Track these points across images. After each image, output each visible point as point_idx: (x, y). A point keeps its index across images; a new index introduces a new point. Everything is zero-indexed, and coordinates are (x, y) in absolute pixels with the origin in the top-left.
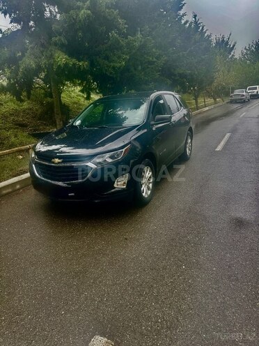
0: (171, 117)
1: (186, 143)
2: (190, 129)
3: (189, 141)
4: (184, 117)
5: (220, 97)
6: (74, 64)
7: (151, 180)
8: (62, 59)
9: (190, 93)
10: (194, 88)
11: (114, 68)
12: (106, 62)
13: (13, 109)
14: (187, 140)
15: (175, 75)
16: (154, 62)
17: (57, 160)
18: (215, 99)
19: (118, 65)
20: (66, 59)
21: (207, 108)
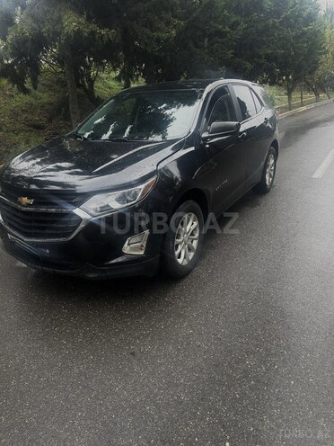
0: (239, 126)
1: (266, 166)
2: (275, 144)
3: (272, 162)
4: (266, 122)
5: (324, 91)
6: (93, 33)
7: (197, 235)
8: (71, 23)
9: (280, 85)
10: (287, 76)
11: (158, 40)
12: (148, 31)
13: (26, 103)
14: (267, 160)
15: (260, 57)
16: (226, 33)
17: (25, 200)
18: (317, 95)
19: (165, 36)
20: (79, 23)
21: (304, 108)
